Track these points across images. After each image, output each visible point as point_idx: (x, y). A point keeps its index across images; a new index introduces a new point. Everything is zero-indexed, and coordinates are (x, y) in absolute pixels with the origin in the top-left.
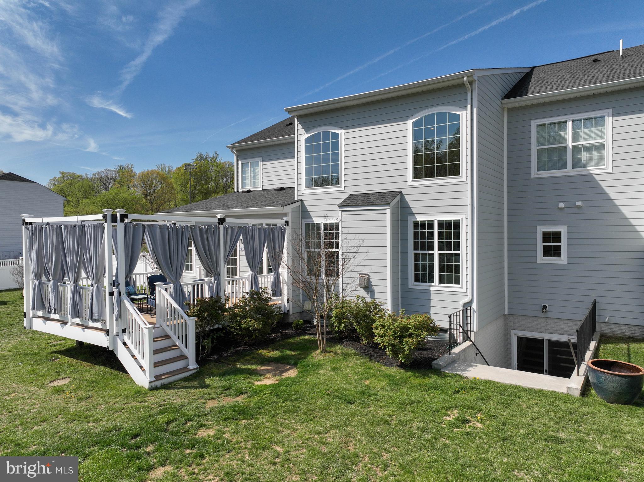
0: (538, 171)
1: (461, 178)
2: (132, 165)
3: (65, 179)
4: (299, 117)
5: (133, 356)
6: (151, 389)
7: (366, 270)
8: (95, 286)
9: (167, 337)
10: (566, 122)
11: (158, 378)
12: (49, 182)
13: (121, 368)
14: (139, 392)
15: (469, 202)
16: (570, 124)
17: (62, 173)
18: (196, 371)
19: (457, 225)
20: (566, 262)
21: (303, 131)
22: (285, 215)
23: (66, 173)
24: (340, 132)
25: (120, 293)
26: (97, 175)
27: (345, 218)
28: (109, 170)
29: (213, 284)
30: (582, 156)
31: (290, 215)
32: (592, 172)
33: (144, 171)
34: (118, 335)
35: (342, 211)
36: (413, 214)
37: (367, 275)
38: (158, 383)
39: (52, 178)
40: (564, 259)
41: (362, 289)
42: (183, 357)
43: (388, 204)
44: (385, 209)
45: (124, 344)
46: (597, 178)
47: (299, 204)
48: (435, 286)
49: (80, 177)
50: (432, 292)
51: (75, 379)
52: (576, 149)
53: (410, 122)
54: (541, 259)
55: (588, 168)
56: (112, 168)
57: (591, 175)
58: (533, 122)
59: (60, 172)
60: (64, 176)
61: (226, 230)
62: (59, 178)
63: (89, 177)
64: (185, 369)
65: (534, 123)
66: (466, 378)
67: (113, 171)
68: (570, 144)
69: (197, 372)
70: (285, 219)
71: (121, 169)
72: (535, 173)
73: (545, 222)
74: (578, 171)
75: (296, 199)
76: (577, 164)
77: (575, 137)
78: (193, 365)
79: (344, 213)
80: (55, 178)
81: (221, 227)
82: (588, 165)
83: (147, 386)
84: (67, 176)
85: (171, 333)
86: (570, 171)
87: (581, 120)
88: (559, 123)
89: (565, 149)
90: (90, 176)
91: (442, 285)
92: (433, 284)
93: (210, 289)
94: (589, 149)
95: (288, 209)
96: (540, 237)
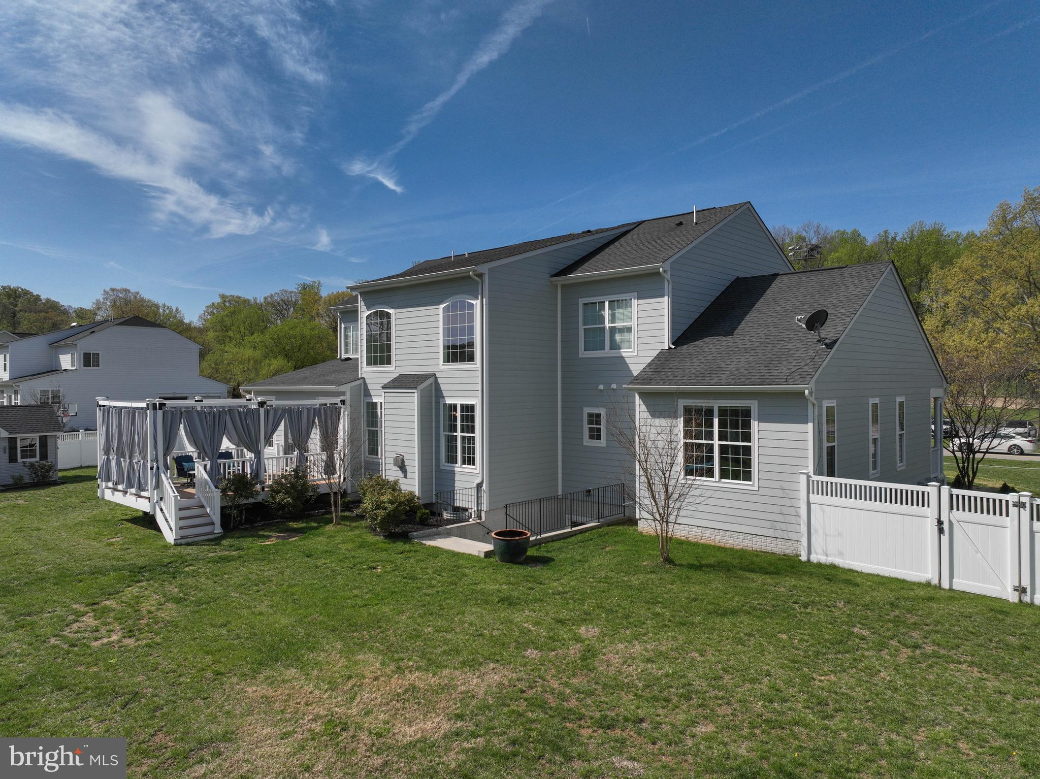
0: (585, 350)
1: (475, 364)
2: (319, 283)
3: (227, 304)
4: (361, 294)
5: (166, 520)
6: (176, 545)
7: (401, 451)
8: (142, 462)
9: (203, 506)
10: (604, 302)
11: (182, 538)
12: (205, 309)
13: (158, 529)
14: (166, 547)
15: (479, 388)
16: (607, 304)
17: (223, 297)
18: (220, 535)
19: (473, 407)
20: (604, 445)
21: (364, 308)
22: (343, 393)
23: (227, 297)
24: (391, 311)
25: (158, 468)
26: (269, 299)
27: (387, 399)
28: (286, 291)
29: (254, 462)
30: (618, 337)
31: (348, 394)
32: (624, 355)
33: (333, 293)
34: (157, 502)
35: (385, 392)
36: (443, 397)
37: (401, 455)
38: (183, 541)
39: (209, 304)
40: (603, 443)
41: (398, 469)
42: (213, 524)
43: (415, 388)
44: (414, 393)
45: (161, 510)
46: (628, 361)
47: (362, 381)
48: (458, 467)
49: (246, 301)
50: (456, 472)
51: (126, 537)
52: (613, 330)
53: (442, 306)
54: (587, 442)
55: (621, 350)
56: (292, 287)
57: (622, 357)
58: (580, 300)
59: (220, 295)
60: (225, 301)
61: (267, 413)
62: (218, 303)
63: (258, 301)
64: (212, 533)
65: (582, 301)
66: (425, 545)
67: (291, 292)
68: (608, 325)
69: (222, 536)
70: (342, 398)
71: (304, 289)
72: (583, 354)
73: (590, 404)
74: (613, 353)
75: (360, 377)
76: (615, 346)
77: (613, 320)
78: (218, 529)
79: (386, 394)
80: (213, 304)
81: (262, 410)
82: (622, 347)
83: (172, 542)
84: (229, 301)
85: (205, 503)
86: (607, 352)
87: (615, 301)
88: (599, 303)
89: (604, 328)
90: (261, 300)
91: (464, 466)
92: (457, 465)
93: (251, 466)
94: (621, 330)
95: (346, 388)
96: (585, 418)
